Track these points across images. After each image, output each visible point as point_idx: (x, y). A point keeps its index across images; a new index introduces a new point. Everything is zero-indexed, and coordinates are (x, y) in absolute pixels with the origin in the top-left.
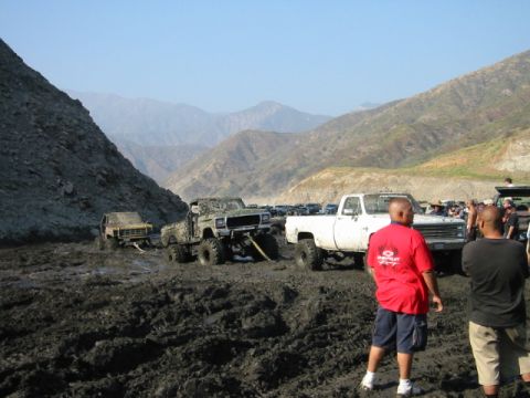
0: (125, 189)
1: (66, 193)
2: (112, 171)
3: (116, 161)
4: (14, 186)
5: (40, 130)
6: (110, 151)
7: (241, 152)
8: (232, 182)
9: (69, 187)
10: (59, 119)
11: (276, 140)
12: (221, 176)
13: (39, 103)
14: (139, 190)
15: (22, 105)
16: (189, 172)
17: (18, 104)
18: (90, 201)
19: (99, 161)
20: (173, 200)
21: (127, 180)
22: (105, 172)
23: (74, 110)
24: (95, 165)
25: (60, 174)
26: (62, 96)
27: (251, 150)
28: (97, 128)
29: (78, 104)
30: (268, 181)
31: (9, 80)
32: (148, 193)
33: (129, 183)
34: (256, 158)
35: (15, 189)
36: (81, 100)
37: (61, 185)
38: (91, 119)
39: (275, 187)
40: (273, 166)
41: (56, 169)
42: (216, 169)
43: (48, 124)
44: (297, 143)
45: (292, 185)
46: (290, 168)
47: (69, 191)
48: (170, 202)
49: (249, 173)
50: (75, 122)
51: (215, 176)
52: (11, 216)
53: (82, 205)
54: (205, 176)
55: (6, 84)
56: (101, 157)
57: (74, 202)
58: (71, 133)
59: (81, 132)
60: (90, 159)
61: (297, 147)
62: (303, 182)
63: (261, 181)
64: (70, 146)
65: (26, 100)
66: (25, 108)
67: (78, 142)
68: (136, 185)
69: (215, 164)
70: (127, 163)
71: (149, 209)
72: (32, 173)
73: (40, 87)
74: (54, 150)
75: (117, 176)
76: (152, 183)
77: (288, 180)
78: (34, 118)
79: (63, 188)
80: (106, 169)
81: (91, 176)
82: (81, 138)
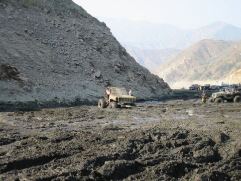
0: (131, 75)
1: (96, 77)
2: (123, 64)
3: (126, 58)
4: (67, 73)
5: (82, 40)
6: (122, 52)
7: (201, 52)
8: (195, 71)
9: (98, 74)
10: (93, 34)
11: (223, 45)
12: (188, 67)
13: (81, 25)
14: (139, 75)
15: (72, 26)
16: (169, 64)
17: (69, 25)
18: (110, 82)
19: (116, 59)
20: (159, 81)
21: (132, 69)
22: (119, 65)
23: (101, 28)
24: (113, 61)
25: (93, 65)
26: (95, 20)
27: (207, 51)
28: (115, 39)
29: (104, 25)
30: (217, 70)
31: (64, 11)
32: (145, 77)
33: (133, 71)
34: (210, 56)
35: (67, 75)
36: (105, 23)
37: (93, 72)
38: (111, 33)
39: (222, 74)
40: (221, 61)
41: (90, 63)
42: (186, 63)
43: (86, 37)
44: (236, 47)
45: (232, 73)
46: (231, 62)
47: (98, 76)
48: (158, 82)
49: (205, 65)
50: (102, 35)
51: (185, 67)
52: (65, 89)
53: (106, 84)
54: (179, 67)
55: (62, 13)
56: (117, 55)
57: (101, 82)
58: (99, 42)
59: (105, 41)
60: (111, 57)
61: (235, 49)
62: (239, 71)
63: (213, 70)
64: (99, 50)
65: (74, 23)
66: (73, 28)
67: (104, 47)
68: (138, 73)
69: (185, 60)
70: (132, 59)
71: (145, 86)
72: (77, 65)
73: (82, 15)
74: (90, 52)
75: (126, 67)
76: (147, 71)
77: (230, 69)
78: (78, 33)
79: (94, 74)
80: (120, 63)
81: (111, 67)
82: (105, 45)
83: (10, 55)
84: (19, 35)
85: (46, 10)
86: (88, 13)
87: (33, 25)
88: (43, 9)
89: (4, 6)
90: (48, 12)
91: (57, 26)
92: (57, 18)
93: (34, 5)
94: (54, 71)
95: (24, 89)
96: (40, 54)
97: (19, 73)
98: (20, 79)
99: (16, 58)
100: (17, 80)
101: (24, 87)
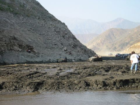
0: (79, 49)
1: (64, 50)
2: (75, 44)
3: (76, 41)
4: (52, 48)
5: (55, 32)
6: (74, 38)
7: (110, 35)
8: (107, 46)
10: (60, 29)
11: (122, 31)
13: (55, 24)
14: (83, 49)
15: (50, 25)
16: (92, 43)
17: (49, 25)
18: (71, 52)
19: (71, 41)
20: (92, 52)
21: (79, 46)
22: (73, 44)
23: (63, 26)
24: (70, 42)
25: (62, 45)
26: (59, 21)
28: (70, 31)
29: (64, 24)
30: (119, 46)
31: (46, 18)
32: (85, 50)
33: (80, 47)
34: (115, 38)
35: (52, 49)
36: (65, 23)
37: (63, 48)
38: (68, 28)
39: (122, 48)
40: (121, 41)
41: (61, 43)
42: (102, 42)
43: (57, 30)
44: (130, 32)
45: (128, 47)
46: (127, 41)
47: (65, 50)
48: (91, 53)
49: (113, 43)
50: (64, 29)
51: (101, 44)
52: (52, 56)
53: (69, 53)
54: (98, 44)
55: (45, 19)
56: (72, 39)
57: (67, 53)
58: (63, 33)
59: (66, 33)
60: (69, 40)
61: (129, 34)
62: (132, 46)
63: (117, 46)
64: (63, 37)
65: (51, 24)
66: (51, 26)
67: (65, 35)
68: (82, 48)
69: (101, 40)
70: (78, 41)
71: (86, 54)
72: (55, 44)
73: (54, 20)
74: (60, 38)
75: (76, 45)
76: (86, 47)
77: (127, 45)
78: (53, 29)
79: (64, 49)
80: (73, 43)
81: (70, 45)
82: (66, 34)
83: (27, 40)
84: (29, 30)
85: (37, 18)
86: (56, 18)
87: (33, 25)
88: (36, 17)
89: (19, 16)
90: (39, 19)
91: (43, 25)
92: (43, 22)
93: (32, 15)
94: (46, 47)
95: (36, 56)
96: (39, 40)
97: (33, 49)
98: (34, 51)
99: (30, 42)
100: (33, 51)
101: (36, 55)
